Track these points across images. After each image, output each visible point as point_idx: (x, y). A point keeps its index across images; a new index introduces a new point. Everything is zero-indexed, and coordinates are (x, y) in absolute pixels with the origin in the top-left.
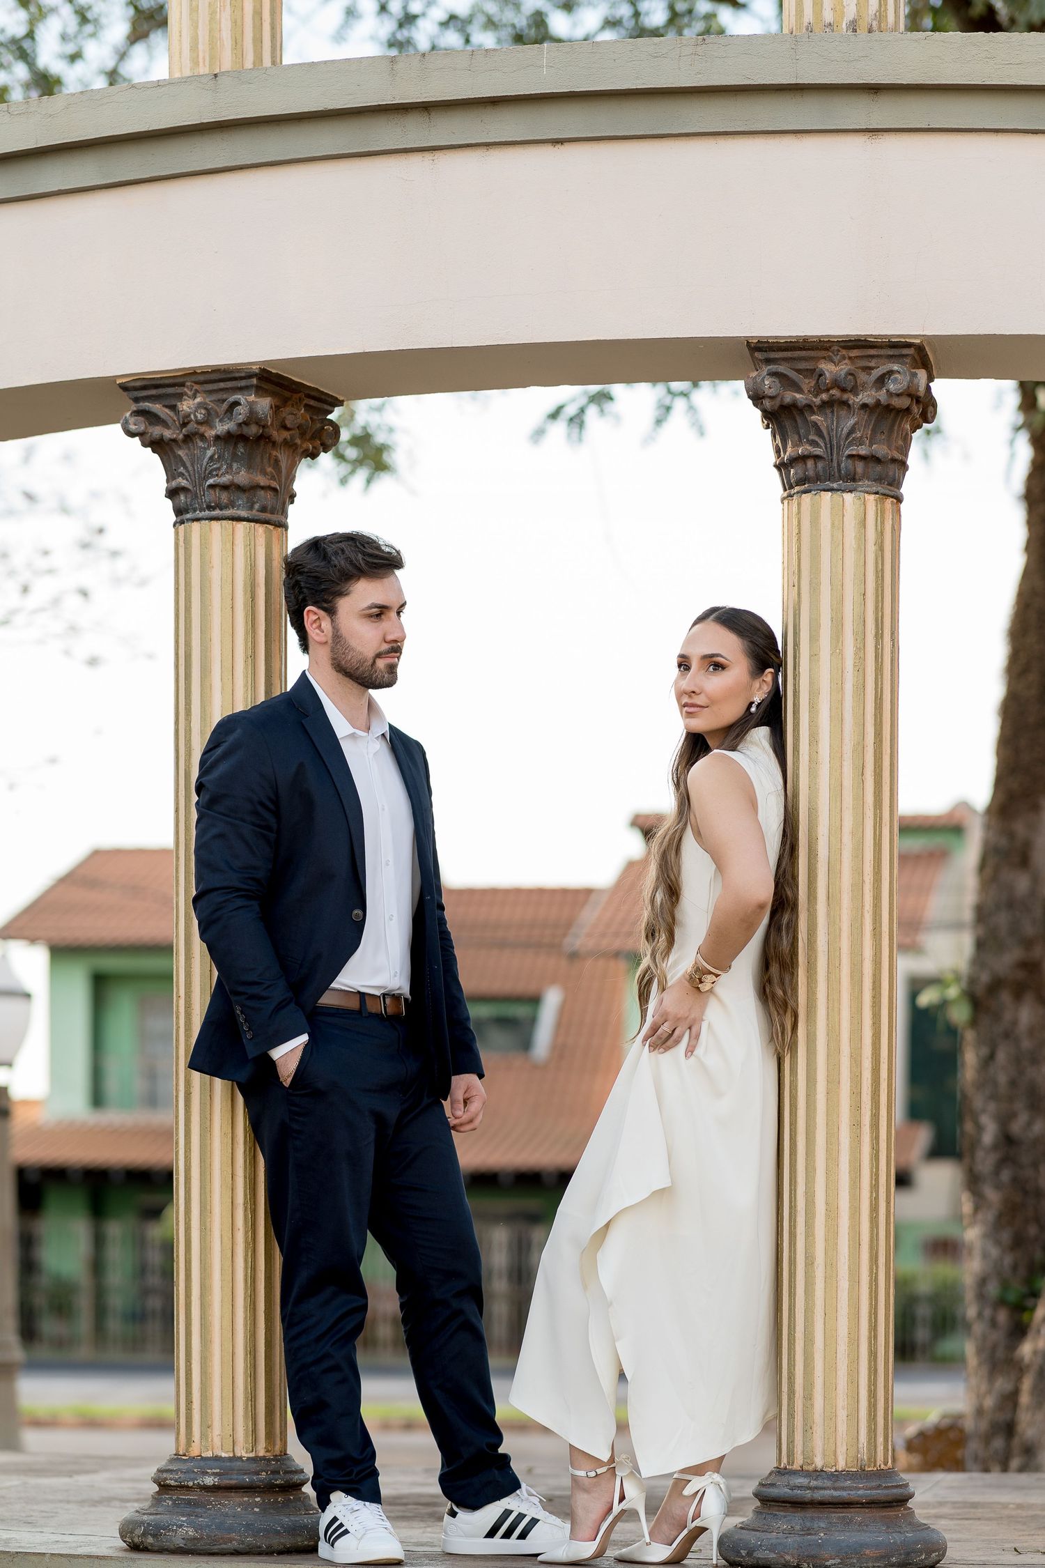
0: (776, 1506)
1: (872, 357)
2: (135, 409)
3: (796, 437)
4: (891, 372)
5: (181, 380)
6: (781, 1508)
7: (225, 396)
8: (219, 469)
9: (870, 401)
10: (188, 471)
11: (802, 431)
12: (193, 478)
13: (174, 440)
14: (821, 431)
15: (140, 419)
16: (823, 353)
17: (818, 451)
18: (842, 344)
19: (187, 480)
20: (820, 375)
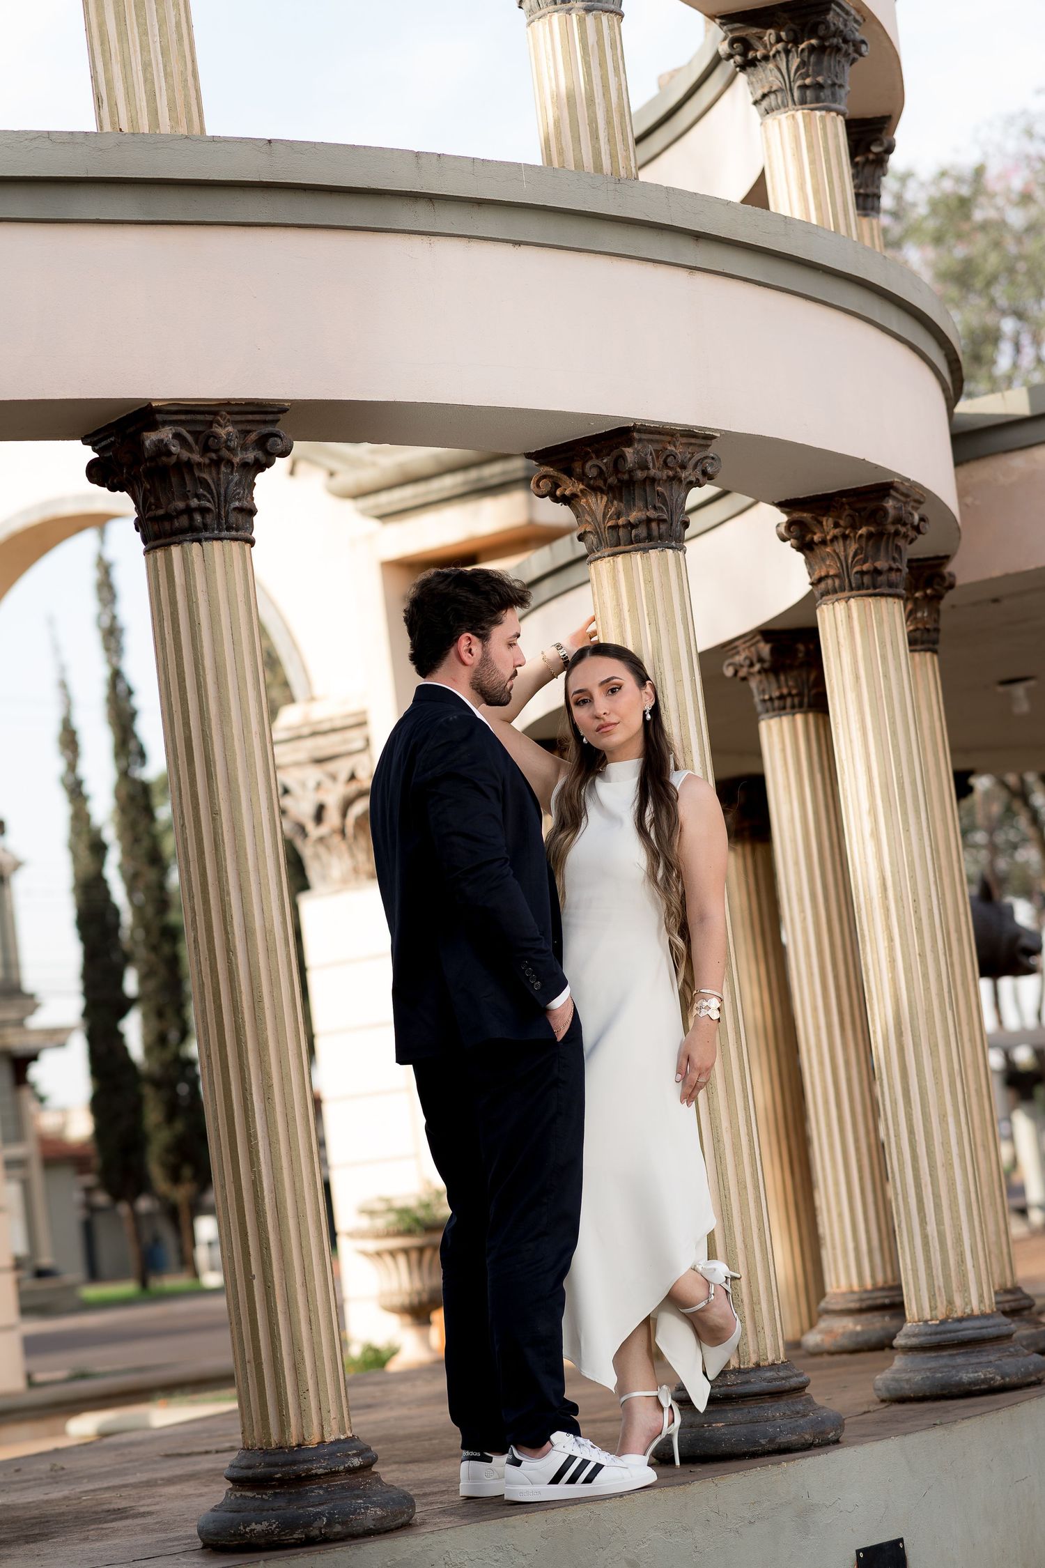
0: (753, 1400)
1: (691, 444)
2: (174, 431)
3: (640, 504)
4: (706, 458)
5: (216, 409)
6: (760, 1401)
7: (249, 428)
8: (239, 493)
9: (694, 479)
10: (211, 493)
11: (649, 499)
12: (216, 500)
13: (199, 464)
14: (666, 500)
15: (176, 442)
16: (668, 438)
17: (665, 517)
18: (682, 433)
19: (209, 501)
20: (668, 456)
